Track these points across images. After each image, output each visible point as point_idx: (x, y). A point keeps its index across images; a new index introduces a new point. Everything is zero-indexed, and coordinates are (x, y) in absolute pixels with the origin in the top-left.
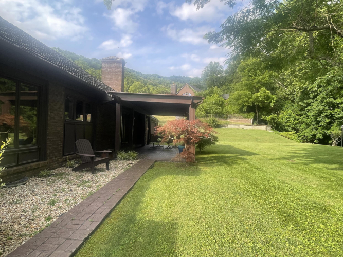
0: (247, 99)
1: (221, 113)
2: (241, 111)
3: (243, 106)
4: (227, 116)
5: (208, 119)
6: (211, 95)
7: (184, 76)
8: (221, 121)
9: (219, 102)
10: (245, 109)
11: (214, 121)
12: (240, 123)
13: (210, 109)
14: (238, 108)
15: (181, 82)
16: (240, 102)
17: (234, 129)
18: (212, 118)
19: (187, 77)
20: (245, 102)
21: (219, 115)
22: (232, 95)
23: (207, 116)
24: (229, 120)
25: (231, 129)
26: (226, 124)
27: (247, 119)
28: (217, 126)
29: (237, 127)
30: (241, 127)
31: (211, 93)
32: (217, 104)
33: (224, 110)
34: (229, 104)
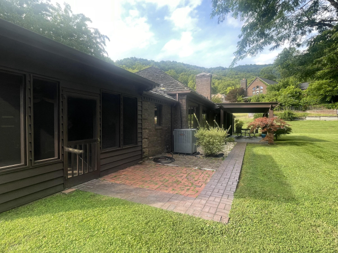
0: (330, 88)
1: (298, 105)
2: (323, 100)
3: (326, 97)
4: (306, 108)
5: (283, 112)
6: (286, 87)
7: (251, 65)
8: (298, 113)
9: (296, 93)
10: (328, 99)
11: (289, 114)
12: (322, 114)
13: (284, 102)
14: (319, 98)
15: (248, 72)
16: (322, 92)
17: (314, 121)
18: (287, 111)
19: (255, 65)
20: (327, 91)
21: (296, 107)
22: (311, 85)
23: (282, 109)
24: (308, 112)
25: (310, 121)
26: (304, 116)
27: (331, 110)
28: (293, 119)
29: (318, 119)
30: (322, 118)
31: (285, 85)
32: (293, 96)
33: (302, 101)
34: (308, 95)
